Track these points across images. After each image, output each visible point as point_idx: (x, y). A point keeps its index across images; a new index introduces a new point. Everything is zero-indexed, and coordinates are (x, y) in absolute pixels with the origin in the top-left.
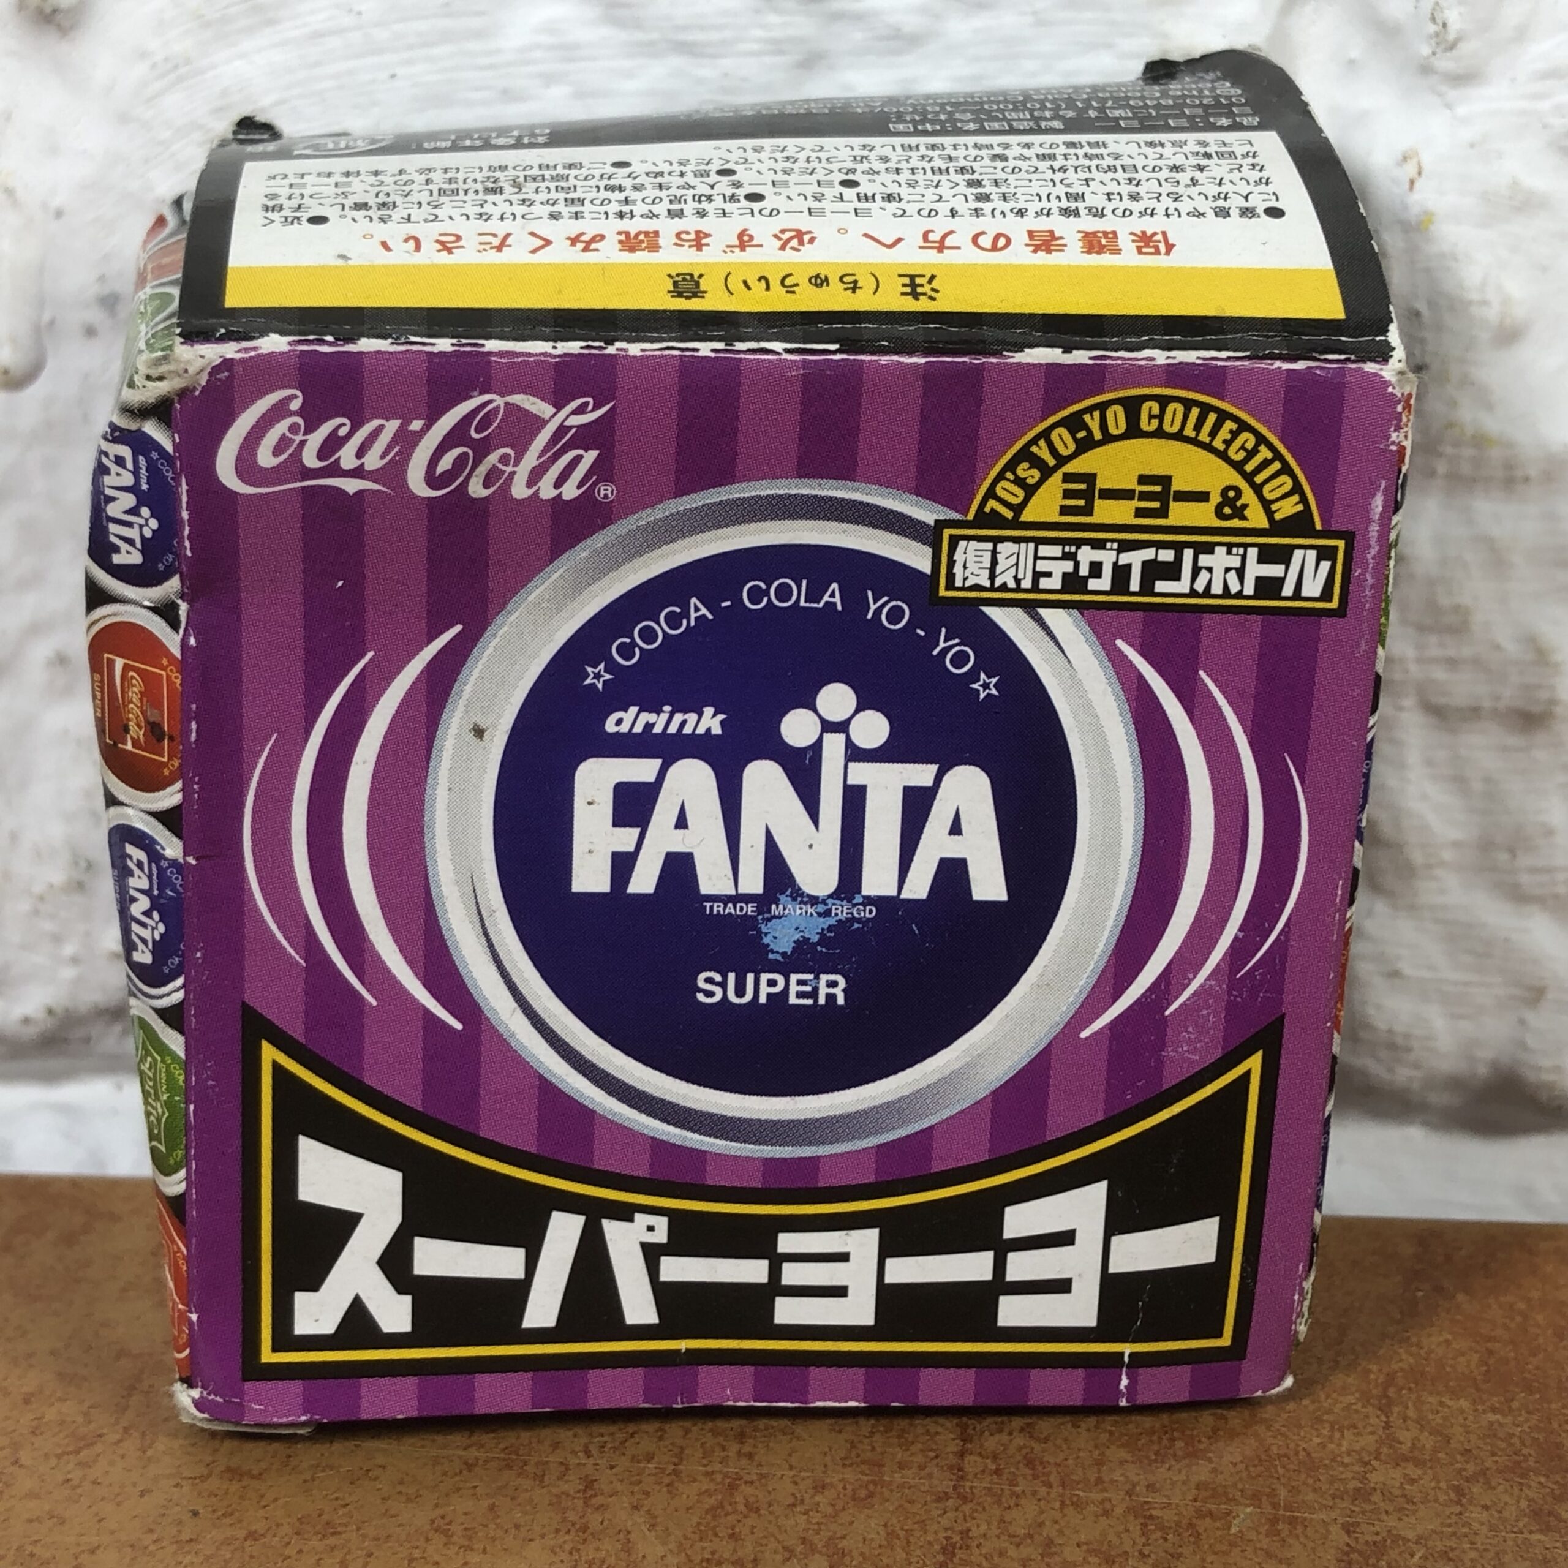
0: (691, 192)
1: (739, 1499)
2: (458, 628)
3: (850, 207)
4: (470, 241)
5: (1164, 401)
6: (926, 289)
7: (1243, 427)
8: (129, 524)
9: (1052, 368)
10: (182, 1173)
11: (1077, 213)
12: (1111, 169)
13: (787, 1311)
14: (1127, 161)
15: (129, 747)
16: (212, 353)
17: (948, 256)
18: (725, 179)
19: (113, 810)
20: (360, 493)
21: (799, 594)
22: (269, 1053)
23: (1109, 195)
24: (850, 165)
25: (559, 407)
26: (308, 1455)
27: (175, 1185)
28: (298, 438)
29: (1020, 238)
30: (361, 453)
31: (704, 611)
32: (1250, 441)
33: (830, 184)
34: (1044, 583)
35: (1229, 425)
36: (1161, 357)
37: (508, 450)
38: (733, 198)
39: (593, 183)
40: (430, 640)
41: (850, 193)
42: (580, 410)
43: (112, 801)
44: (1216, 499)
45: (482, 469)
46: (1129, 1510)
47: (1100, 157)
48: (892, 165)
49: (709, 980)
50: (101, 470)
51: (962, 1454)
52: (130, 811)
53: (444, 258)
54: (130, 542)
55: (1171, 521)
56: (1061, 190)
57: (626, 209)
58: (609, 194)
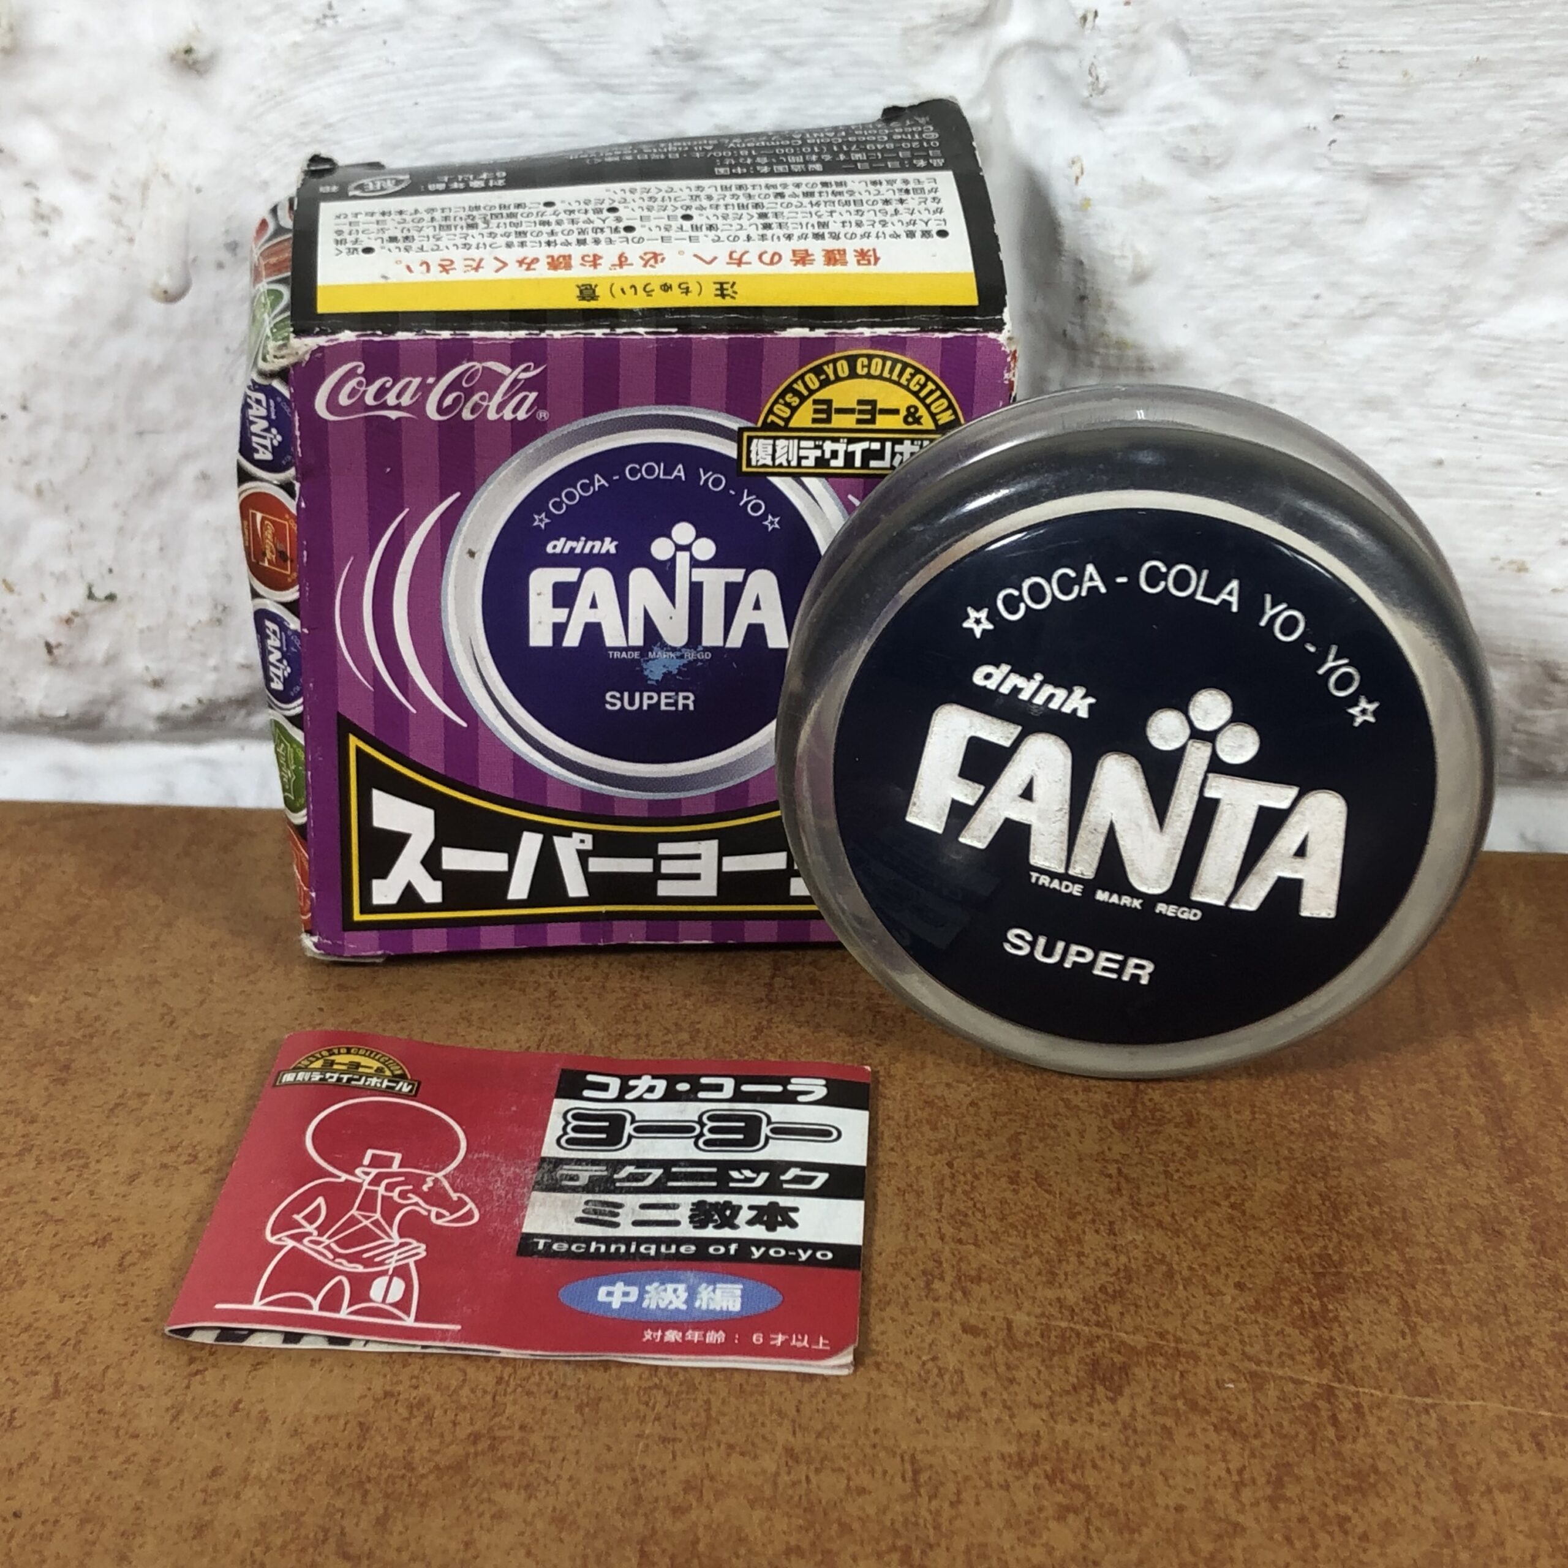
0: (591, 226)
1: (640, 1001)
2: (458, 494)
3: (686, 235)
4: (459, 264)
5: (870, 357)
6: (730, 292)
7: (918, 371)
8: (265, 438)
9: (803, 340)
10: (304, 812)
11: (822, 236)
12: (847, 203)
13: (665, 888)
14: (857, 197)
15: (266, 564)
16: (312, 342)
17: (744, 269)
18: (612, 215)
19: (258, 601)
20: (399, 419)
21: (659, 471)
22: (354, 742)
23: (843, 223)
24: (688, 202)
25: (513, 368)
26: (386, 976)
27: (300, 818)
28: (363, 389)
29: (787, 256)
30: (399, 396)
31: (603, 482)
32: (923, 379)
33: (675, 218)
34: (804, 463)
35: (909, 370)
36: (867, 332)
37: (484, 393)
38: (616, 230)
39: (532, 219)
40: (442, 501)
41: (687, 224)
42: (526, 370)
43: (255, 595)
44: (903, 413)
45: (470, 404)
46: (868, 1008)
47: (841, 193)
48: (713, 202)
49: (613, 697)
50: (246, 406)
51: (773, 977)
52: (268, 602)
53: (444, 277)
54: (265, 447)
55: (877, 426)
56: (815, 220)
57: (552, 239)
58: (542, 228)
